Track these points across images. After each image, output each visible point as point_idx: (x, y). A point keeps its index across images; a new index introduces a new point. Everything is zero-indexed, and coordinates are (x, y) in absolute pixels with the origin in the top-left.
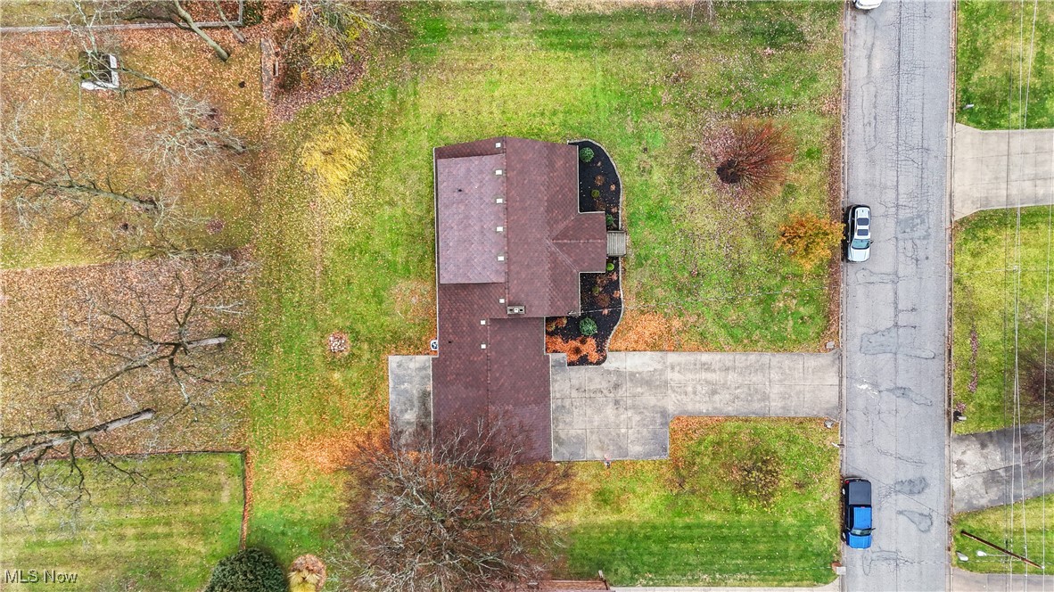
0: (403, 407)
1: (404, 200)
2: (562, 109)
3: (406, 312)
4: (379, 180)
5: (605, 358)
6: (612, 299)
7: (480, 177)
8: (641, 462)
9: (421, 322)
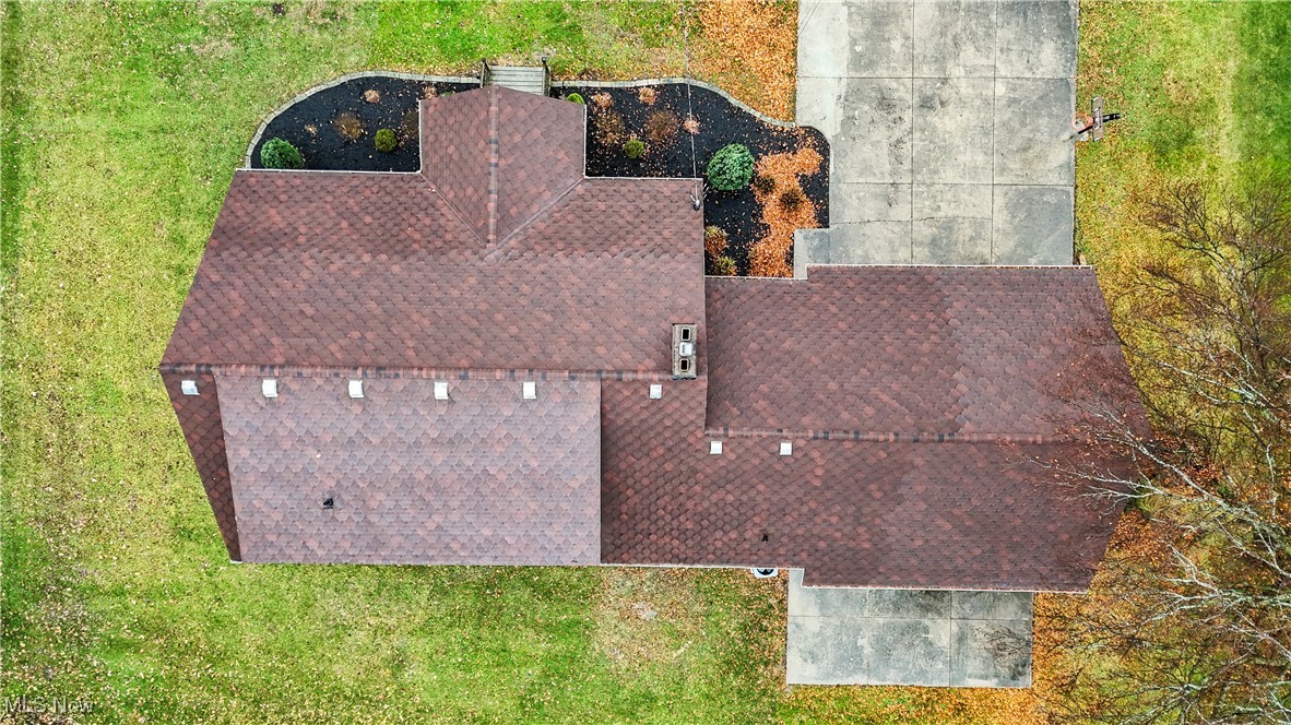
0: (920, 649)
1: (389, 632)
2: (168, 222)
3: (680, 635)
4: (337, 692)
5: (812, 131)
6: (660, 106)
7: (287, 445)
8: (1084, 44)
9: (702, 597)
